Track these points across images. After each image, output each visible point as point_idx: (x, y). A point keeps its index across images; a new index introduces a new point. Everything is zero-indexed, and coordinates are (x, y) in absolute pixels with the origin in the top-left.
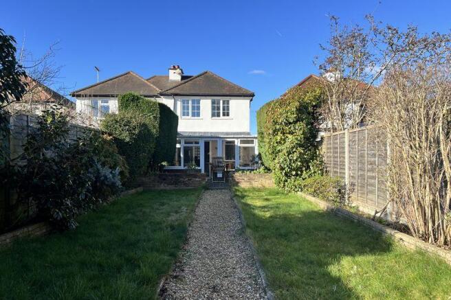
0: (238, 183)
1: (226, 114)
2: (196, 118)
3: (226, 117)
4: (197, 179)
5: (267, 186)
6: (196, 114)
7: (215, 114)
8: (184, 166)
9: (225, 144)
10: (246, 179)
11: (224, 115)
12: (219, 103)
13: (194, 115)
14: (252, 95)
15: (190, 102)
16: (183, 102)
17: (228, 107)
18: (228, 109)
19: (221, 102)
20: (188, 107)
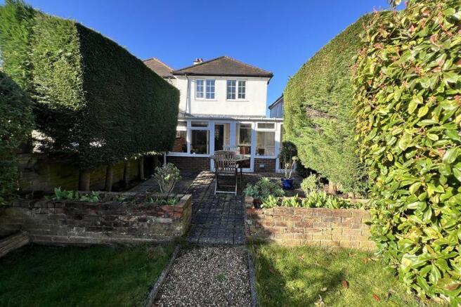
0: (269, 233)
1: (242, 96)
2: (210, 99)
3: (241, 99)
4: (162, 220)
5: (346, 243)
6: (211, 95)
7: (230, 95)
8: (192, 152)
9: (239, 128)
10: (289, 223)
11: (239, 97)
12: (234, 84)
13: (208, 96)
14: (270, 76)
15: (205, 83)
16: (198, 82)
17: (244, 89)
18: (244, 91)
19: (237, 83)
20: (202, 88)
